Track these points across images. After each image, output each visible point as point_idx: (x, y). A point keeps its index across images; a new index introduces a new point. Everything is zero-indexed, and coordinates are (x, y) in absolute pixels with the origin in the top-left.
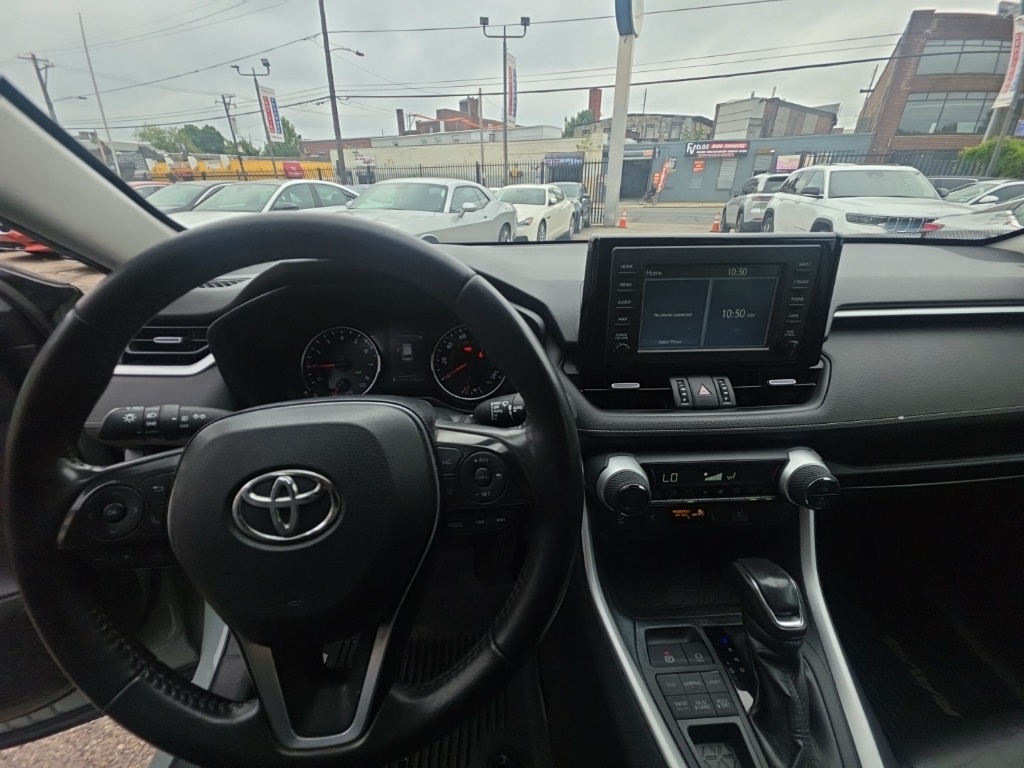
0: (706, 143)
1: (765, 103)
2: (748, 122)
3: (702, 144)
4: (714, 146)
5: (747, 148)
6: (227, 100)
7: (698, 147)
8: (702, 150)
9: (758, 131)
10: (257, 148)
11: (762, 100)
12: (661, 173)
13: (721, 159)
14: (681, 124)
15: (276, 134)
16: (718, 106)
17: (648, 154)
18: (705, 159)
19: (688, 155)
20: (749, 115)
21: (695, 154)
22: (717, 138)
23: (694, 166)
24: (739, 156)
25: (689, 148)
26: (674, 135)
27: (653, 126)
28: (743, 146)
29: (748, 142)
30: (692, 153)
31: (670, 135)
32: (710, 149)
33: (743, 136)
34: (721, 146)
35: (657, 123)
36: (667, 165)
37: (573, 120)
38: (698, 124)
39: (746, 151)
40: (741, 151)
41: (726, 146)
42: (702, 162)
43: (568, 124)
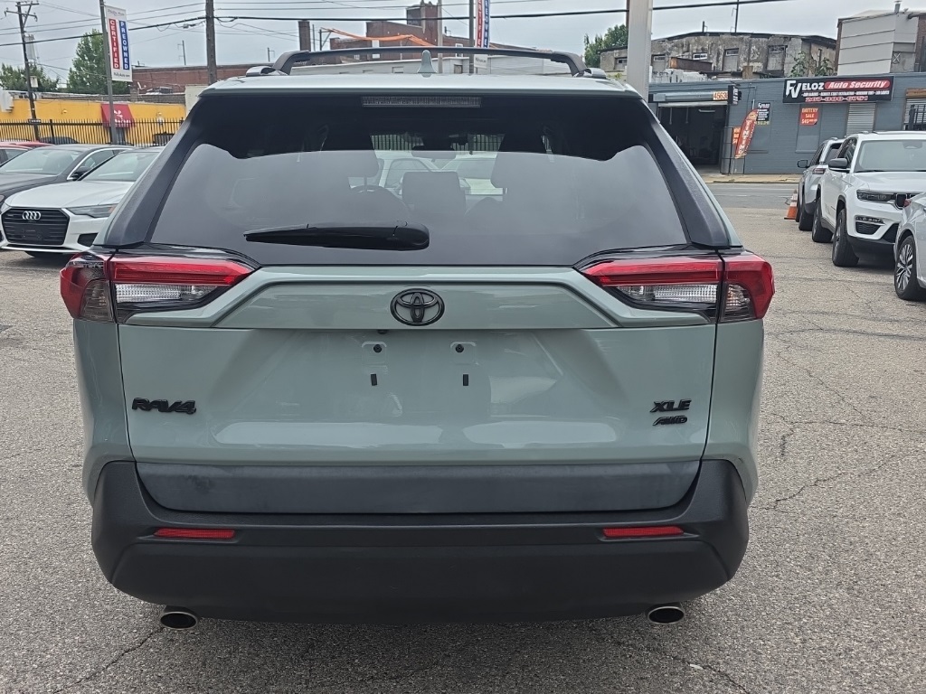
0: (818, 81)
1: (916, 20)
2: (891, 47)
3: (811, 82)
4: (832, 85)
5: (890, 88)
6: (24, 10)
7: (805, 86)
8: (812, 92)
9: (911, 62)
11: (910, 16)
12: (743, 128)
13: (846, 105)
14: (783, 49)
15: (121, 71)
16: (840, 22)
17: (720, 96)
18: (821, 105)
19: (788, 99)
20: (892, 38)
21: (801, 98)
22: (841, 72)
23: (802, 115)
24: (875, 100)
25: (789, 88)
26: (773, 65)
27: (736, 51)
28: (883, 84)
29: (890, 79)
30: (795, 95)
31: (766, 65)
32: (825, 90)
33: (884, 68)
34: (845, 85)
35: (743, 47)
36: (753, 116)
37: (599, 40)
39: (887, 92)
40: (878, 93)
41: (854, 85)
42: (815, 110)
43: (591, 47)
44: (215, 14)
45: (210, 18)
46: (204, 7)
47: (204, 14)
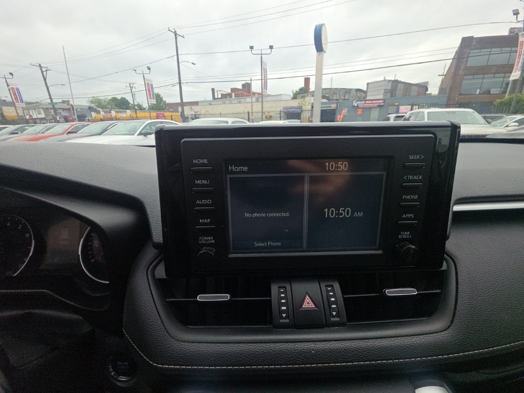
0: (363, 101)
1: (391, 82)
2: (382, 92)
3: (361, 101)
4: (367, 102)
5: (384, 102)
6: (132, 86)
7: (359, 102)
8: (361, 104)
9: (389, 95)
10: (145, 107)
11: (389, 81)
12: (341, 115)
13: (371, 108)
14: (350, 92)
15: (152, 100)
16: (368, 84)
17: (333, 106)
18: (364, 108)
19: (354, 106)
20: (384, 88)
21: (358, 106)
22: (368, 98)
23: (358, 112)
24: (380, 106)
25: (354, 103)
26: (346, 97)
27: (336, 93)
28: (382, 101)
29: (384, 100)
30: (356, 105)
31: (345, 97)
32: (365, 103)
33: (381, 97)
34: (370, 102)
35: (338, 92)
36: (343, 111)
37: (296, 91)
38: (358, 92)
39: (383, 104)
40: (381, 104)
41: (373, 102)
42: (361, 110)
43: (294, 93)
44: (182, 81)
45: (180, 83)
46: (178, 79)
47: (178, 82)
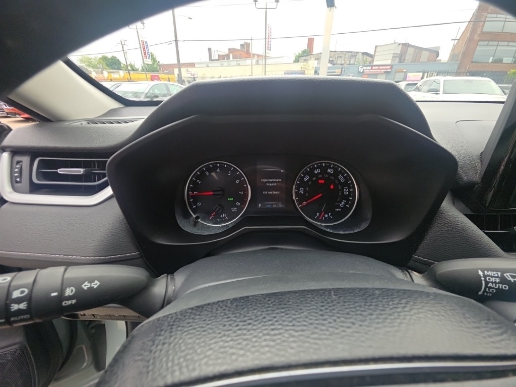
0: (369, 66)
1: (401, 45)
2: (392, 55)
3: (367, 66)
4: (374, 68)
5: (391, 68)
6: (123, 43)
7: (365, 68)
8: (367, 70)
9: (397, 60)
11: (399, 44)
14: (356, 56)
15: (148, 60)
16: (376, 47)
17: (338, 71)
18: (370, 75)
20: (393, 52)
21: (363, 72)
22: (375, 63)
25: (360, 68)
26: (352, 62)
27: (341, 57)
28: (389, 67)
29: (392, 66)
30: (361, 71)
31: (350, 62)
32: (372, 69)
33: (389, 62)
34: (377, 68)
35: (343, 56)
37: (299, 54)
38: (365, 56)
39: (390, 70)
40: (388, 70)
41: (381, 67)
42: (367, 76)
43: (296, 56)
45: (176, 41)
